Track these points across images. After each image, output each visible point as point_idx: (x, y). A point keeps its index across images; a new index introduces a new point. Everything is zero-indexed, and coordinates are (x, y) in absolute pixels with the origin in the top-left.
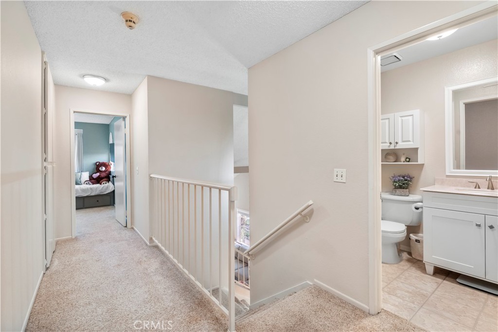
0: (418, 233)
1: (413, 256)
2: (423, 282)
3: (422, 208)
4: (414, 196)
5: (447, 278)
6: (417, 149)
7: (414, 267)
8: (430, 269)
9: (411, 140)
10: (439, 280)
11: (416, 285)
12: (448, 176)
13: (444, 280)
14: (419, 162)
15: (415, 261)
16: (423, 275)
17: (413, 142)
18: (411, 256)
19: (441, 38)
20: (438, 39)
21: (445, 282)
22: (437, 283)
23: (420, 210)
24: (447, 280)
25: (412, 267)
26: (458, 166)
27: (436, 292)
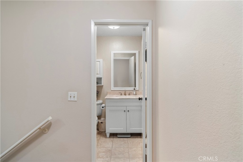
0: (101, 118)
1: (100, 131)
2: (107, 143)
3: (105, 107)
4: (100, 101)
5: (114, 137)
6: (101, 78)
7: (101, 136)
8: (108, 135)
9: (99, 74)
10: (112, 139)
11: (105, 146)
12: (112, 91)
13: (113, 138)
14: (102, 85)
15: (101, 132)
16: (106, 139)
17: (100, 75)
18: (99, 131)
19: (114, 28)
20: (113, 28)
21: (114, 139)
22: (112, 141)
23: (104, 108)
24: (115, 138)
25: (101, 137)
26: (115, 86)
27: (113, 146)
